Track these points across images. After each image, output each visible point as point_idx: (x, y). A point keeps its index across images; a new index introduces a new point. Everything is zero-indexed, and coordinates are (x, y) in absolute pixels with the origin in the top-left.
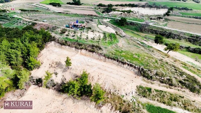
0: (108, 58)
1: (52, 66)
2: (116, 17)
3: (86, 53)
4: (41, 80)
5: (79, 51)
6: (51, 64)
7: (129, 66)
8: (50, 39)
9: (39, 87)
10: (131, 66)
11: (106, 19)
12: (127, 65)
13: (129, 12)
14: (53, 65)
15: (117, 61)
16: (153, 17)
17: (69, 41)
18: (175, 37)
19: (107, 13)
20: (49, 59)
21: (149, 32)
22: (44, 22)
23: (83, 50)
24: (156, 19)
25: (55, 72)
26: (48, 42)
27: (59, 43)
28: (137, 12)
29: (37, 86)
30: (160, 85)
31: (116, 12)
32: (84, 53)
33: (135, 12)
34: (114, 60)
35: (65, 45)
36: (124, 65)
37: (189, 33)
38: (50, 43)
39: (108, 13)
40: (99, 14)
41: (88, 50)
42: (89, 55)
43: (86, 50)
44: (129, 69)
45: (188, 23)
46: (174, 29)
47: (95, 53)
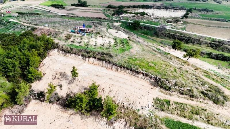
0: (120, 67)
1: (55, 77)
2: (128, 20)
3: (94, 62)
4: (43, 93)
5: (87, 59)
6: (54, 75)
7: (144, 76)
8: (53, 47)
9: (42, 101)
10: (147, 75)
11: (117, 22)
12: (142, 75)
13: (143, 14)
14: (57, 76)
15: (130, 71)
16: (170, 20)
17: (75, 48)
18: (195, 42)
19: (117, 16)
20: (52, 69)
21: (166, 37)
22: (45, 26)
23: (91, 58)
24: (173, 22)
25: (60, 84)
26: (51, 49)
27: (63, 50)
28: (151, 14)
29: (38, 101)
30: (179, 97)
31: (128, 14)
32: (93, 62)
33: (149, 15)
34: (128, 69)
35: (70, 53)
36: (139, 75)
37: (210, 37)
38: (52, 51)
39: (119, 15)
40: (109, 17)
41: (97, 58)
42: (98, 65)
43: (95, 58)
44: (144, 79)
45: (209, 26)
46: (193, 33)
47: (105, 61)
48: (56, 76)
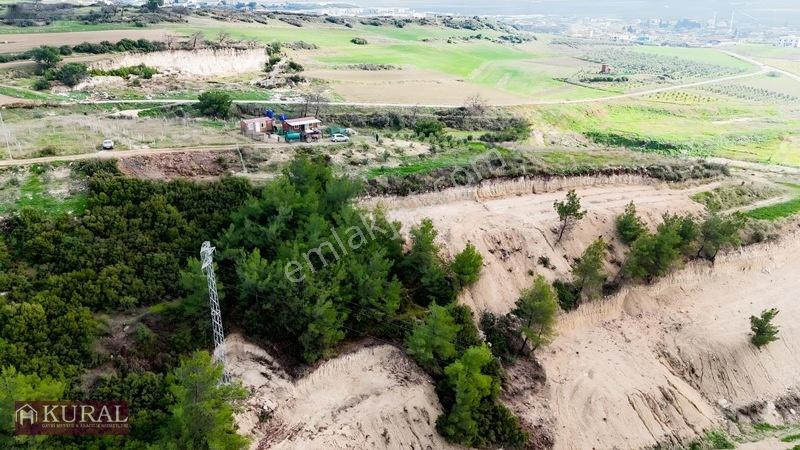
1: (503, 250)
3: (493, 191)
19: (67, 89)
23: (484, 183)
28: (173, 71)
31: (101, 79)
39: (71, 84)
41: (499, 177)
47: (523, 178)
48: (501, 247)
